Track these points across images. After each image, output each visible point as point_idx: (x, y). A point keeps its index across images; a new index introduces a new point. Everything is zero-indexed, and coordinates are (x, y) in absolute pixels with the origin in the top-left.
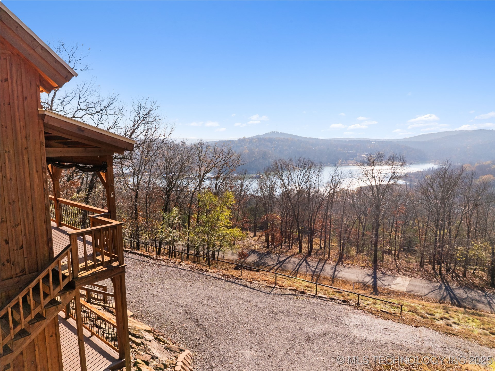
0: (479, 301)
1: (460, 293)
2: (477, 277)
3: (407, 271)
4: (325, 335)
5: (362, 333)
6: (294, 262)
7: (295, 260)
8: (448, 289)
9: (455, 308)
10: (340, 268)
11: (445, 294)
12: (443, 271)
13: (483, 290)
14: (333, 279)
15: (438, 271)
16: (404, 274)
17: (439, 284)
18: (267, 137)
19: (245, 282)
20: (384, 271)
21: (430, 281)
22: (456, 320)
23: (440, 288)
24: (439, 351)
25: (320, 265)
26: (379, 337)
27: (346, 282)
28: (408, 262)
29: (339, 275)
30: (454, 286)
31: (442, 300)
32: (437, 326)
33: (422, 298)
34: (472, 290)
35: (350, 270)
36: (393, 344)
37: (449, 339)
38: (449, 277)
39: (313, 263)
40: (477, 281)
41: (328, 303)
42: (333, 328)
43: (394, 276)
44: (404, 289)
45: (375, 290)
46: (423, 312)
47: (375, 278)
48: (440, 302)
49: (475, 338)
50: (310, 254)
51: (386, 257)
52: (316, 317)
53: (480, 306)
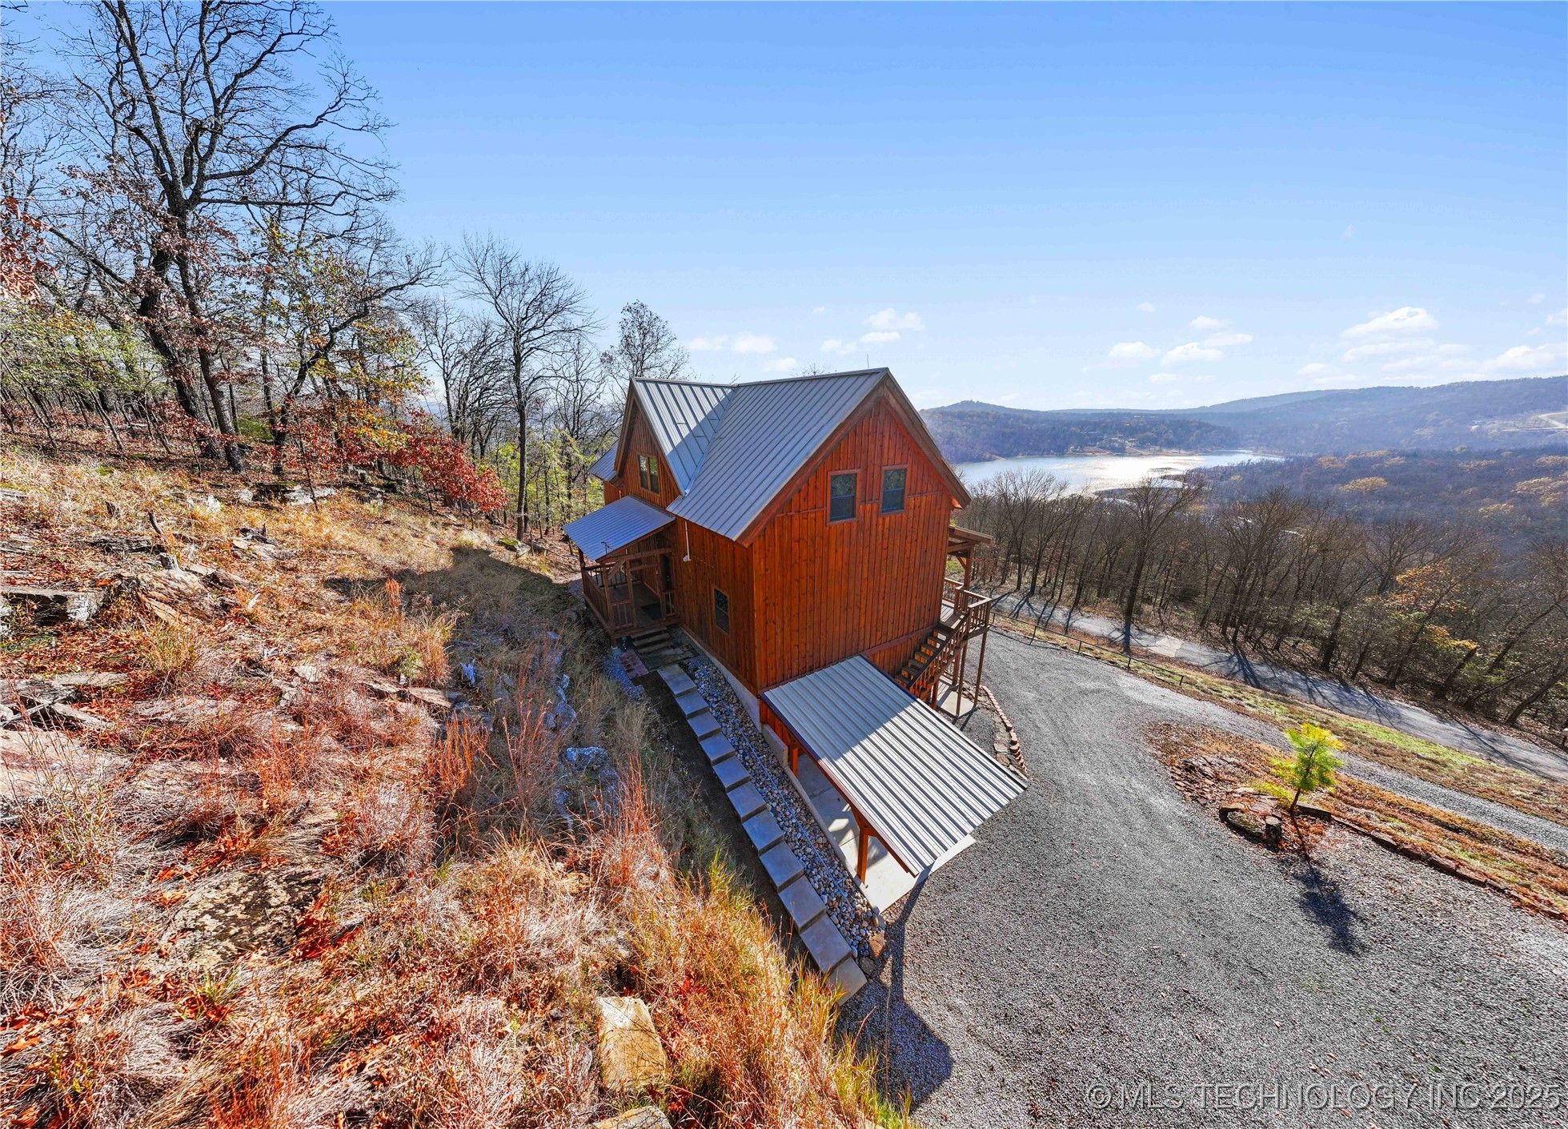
0: (1293, 686)
1: (1262, 670)
2: (1299, 652)
3: (1179, 631)
4: (1098, 691)
5: (1138, 697)
6: (1012, 603)
7: (1014, 599)
8: (1243, 662)
9: (1250, 688)
10: (1076, 615)
11: (1237, 668)
12: (1240, 638)
13: (1303, 671)
14: (1067, 629)
15: (1230, 637)
16: (1173, 635)
17: (1228, 655)
18: (956, 410)
19: (1000, 630)
20: (1142, 627)
21: (1214, 649)
22: (1251, 702)
23: (1230, 659)
24: (1226, 726)
25: (1048, 610)
26: (1155, 702)
27: (1086, 634)
28: (1181, 619)
29: (1075, 625)
30: (1253, 659)
31: (1231, 675)
32: (1227, 704)
33: (1198, 668)
34: (1284, 669)
35: (1090, 620)
36: (1172, 711)
37: (1240, 718)
38: (1248, 647)
39: (1038, 606)
40: (1297, 658)
41: (1095, 662)
42: (1105, 687)
43: (1156, 636)
44: (1172, 655)
45: (1127, 649)
46: (1206, 687)
47: (1127, 634)
48: (1226, 677)
49: (1275, 723)
50: (1032, 593)
51: (1147, 608)
52: (1085, 673)
53: (1293, 691)
